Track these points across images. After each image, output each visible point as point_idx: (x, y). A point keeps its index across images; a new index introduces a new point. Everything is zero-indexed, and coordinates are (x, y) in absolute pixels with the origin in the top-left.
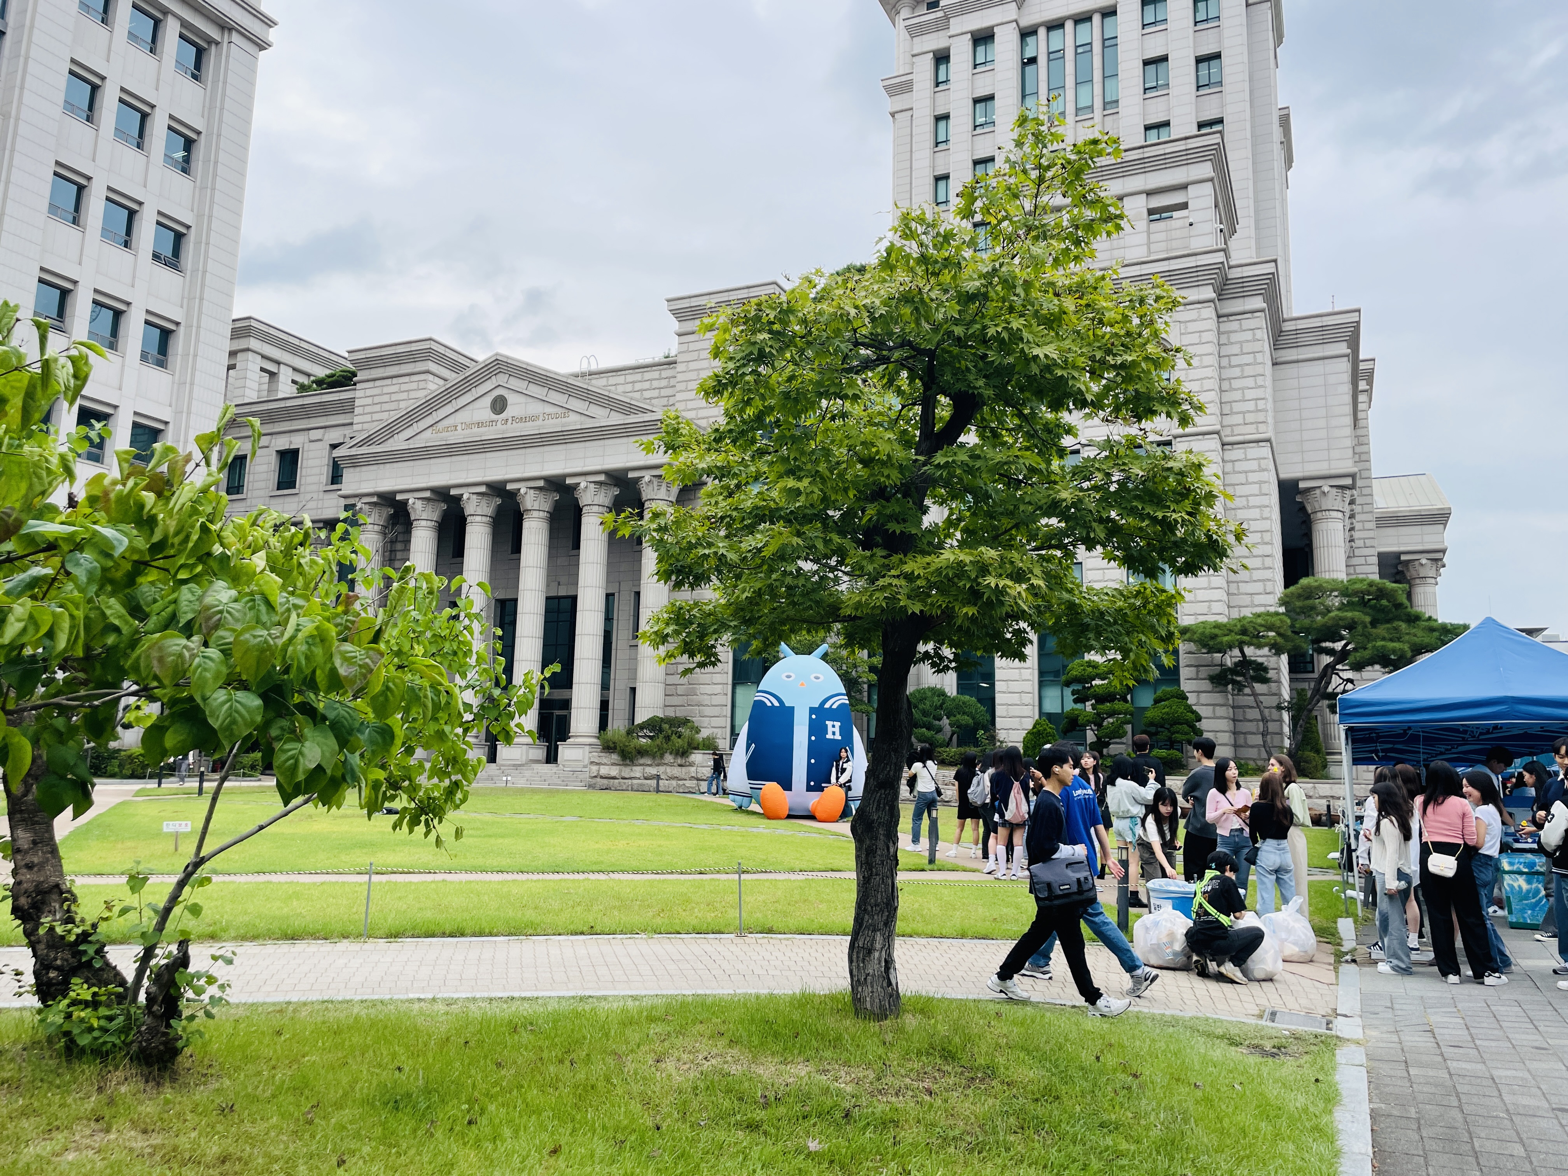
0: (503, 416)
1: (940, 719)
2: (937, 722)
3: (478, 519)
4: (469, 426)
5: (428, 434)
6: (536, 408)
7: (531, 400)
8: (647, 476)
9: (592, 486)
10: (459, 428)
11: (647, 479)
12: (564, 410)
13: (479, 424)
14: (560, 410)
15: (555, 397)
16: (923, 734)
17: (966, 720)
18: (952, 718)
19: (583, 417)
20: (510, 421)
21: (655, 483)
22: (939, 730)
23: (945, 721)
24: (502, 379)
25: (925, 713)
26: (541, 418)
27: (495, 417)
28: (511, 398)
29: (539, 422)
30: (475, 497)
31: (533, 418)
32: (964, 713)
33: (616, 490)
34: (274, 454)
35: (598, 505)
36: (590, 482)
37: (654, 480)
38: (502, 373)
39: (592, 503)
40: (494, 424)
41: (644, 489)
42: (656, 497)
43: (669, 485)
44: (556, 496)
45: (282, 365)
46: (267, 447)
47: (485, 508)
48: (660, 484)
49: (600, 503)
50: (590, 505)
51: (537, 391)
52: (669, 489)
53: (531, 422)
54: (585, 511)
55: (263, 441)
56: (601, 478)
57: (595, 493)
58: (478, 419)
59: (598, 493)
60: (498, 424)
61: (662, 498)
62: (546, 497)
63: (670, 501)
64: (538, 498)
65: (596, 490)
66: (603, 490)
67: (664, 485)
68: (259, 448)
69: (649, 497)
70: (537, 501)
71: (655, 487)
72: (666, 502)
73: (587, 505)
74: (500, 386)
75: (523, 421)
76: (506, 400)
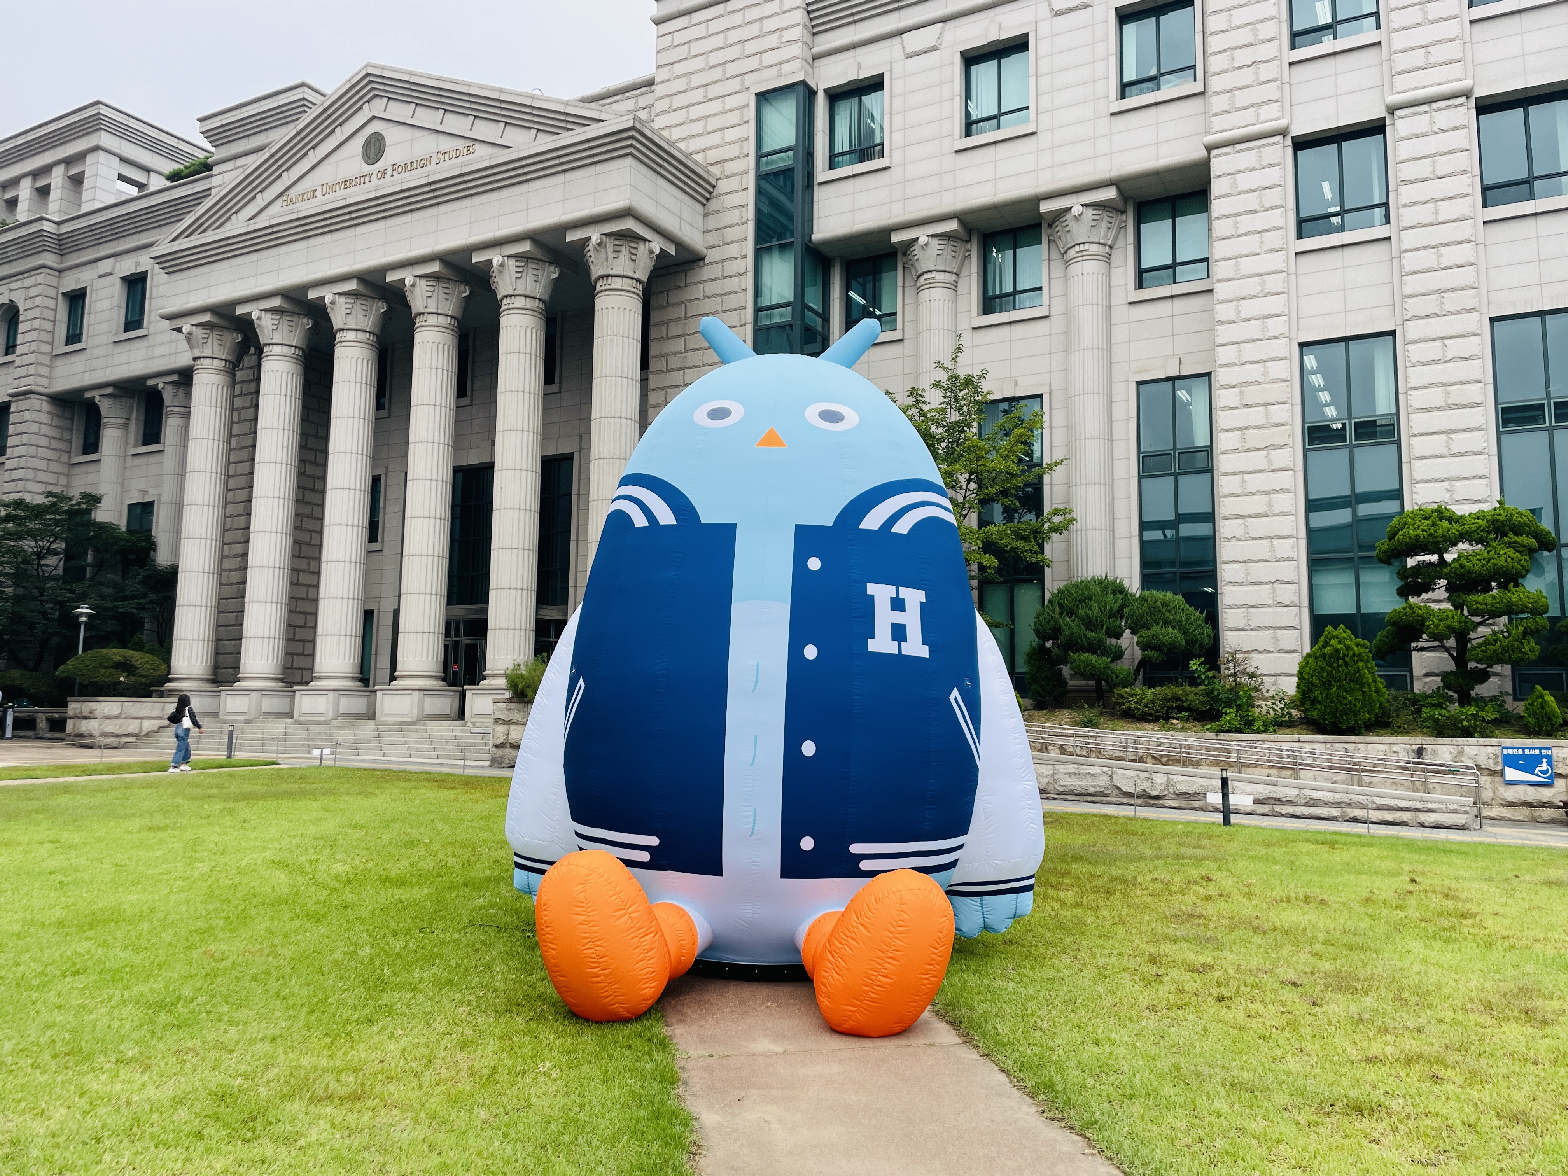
0: (380, 165)
1: (1118, 636)
2: (1114, 641)
3: (351, 335)
4: (330, 188)
5: (276, 208)
6: (427, 145)
7: (418, 133)
8: (595, 235)
9: (512, 263)
10: (318, 193)
11: (595, 239)
12: (467, 143)
13: (347, 183)
14: (460, 144)
15: (456, 124)
16: (1089, 664)
17: (1170, 635)
18: (1144, 633)
19: (496, 150)
20: (389, 173)
21: (610, 247)
22: (1118, 655)
23: (1127, 640)
24: (377, 107)
25: (1090, 624)
26: (434, 160)
27: (367, 169)
28: (392, 135)
29: (432, 167)
30: (342, 299)
31: (422, 163)
32: (1166, 623)
33: (552, 268)
34: (118, 282)
35: (526, 296)
36: (508, 256)
37: (610, 243)
38: (376, 96)
39: (516, 292)
40: (367, 179)
41: (592, 259)
42: (611, 272)
43: (633, 251)
44: (462, 287)
45: (152, 174)
46: (110, 274)
47: (360, 316)
48: (618, 248)
49: (528, 293)
50: (511, 296)
51: (427, 117)
52: (634, 257)
53: (420, 170)
54: (503, 308)
55: (105, 266)
56: (525, 247)
57: (519, 275)
58: (343, 174)
59: (524, 274)
60: (374, 178)
61: (622, 273)
62: (446, 291)
63: (637, 280)
64: (435, 294)
65: (520, 269)
66: (530, 270)
67: (625, 250)
68: (101, 276)
69: (601, 272)
70: (434, 299)
71: (611, 255)
72: (630, 281)
73: (506, 296)
74: (374, 117)
75: (409, 167)
76: (383, 138)
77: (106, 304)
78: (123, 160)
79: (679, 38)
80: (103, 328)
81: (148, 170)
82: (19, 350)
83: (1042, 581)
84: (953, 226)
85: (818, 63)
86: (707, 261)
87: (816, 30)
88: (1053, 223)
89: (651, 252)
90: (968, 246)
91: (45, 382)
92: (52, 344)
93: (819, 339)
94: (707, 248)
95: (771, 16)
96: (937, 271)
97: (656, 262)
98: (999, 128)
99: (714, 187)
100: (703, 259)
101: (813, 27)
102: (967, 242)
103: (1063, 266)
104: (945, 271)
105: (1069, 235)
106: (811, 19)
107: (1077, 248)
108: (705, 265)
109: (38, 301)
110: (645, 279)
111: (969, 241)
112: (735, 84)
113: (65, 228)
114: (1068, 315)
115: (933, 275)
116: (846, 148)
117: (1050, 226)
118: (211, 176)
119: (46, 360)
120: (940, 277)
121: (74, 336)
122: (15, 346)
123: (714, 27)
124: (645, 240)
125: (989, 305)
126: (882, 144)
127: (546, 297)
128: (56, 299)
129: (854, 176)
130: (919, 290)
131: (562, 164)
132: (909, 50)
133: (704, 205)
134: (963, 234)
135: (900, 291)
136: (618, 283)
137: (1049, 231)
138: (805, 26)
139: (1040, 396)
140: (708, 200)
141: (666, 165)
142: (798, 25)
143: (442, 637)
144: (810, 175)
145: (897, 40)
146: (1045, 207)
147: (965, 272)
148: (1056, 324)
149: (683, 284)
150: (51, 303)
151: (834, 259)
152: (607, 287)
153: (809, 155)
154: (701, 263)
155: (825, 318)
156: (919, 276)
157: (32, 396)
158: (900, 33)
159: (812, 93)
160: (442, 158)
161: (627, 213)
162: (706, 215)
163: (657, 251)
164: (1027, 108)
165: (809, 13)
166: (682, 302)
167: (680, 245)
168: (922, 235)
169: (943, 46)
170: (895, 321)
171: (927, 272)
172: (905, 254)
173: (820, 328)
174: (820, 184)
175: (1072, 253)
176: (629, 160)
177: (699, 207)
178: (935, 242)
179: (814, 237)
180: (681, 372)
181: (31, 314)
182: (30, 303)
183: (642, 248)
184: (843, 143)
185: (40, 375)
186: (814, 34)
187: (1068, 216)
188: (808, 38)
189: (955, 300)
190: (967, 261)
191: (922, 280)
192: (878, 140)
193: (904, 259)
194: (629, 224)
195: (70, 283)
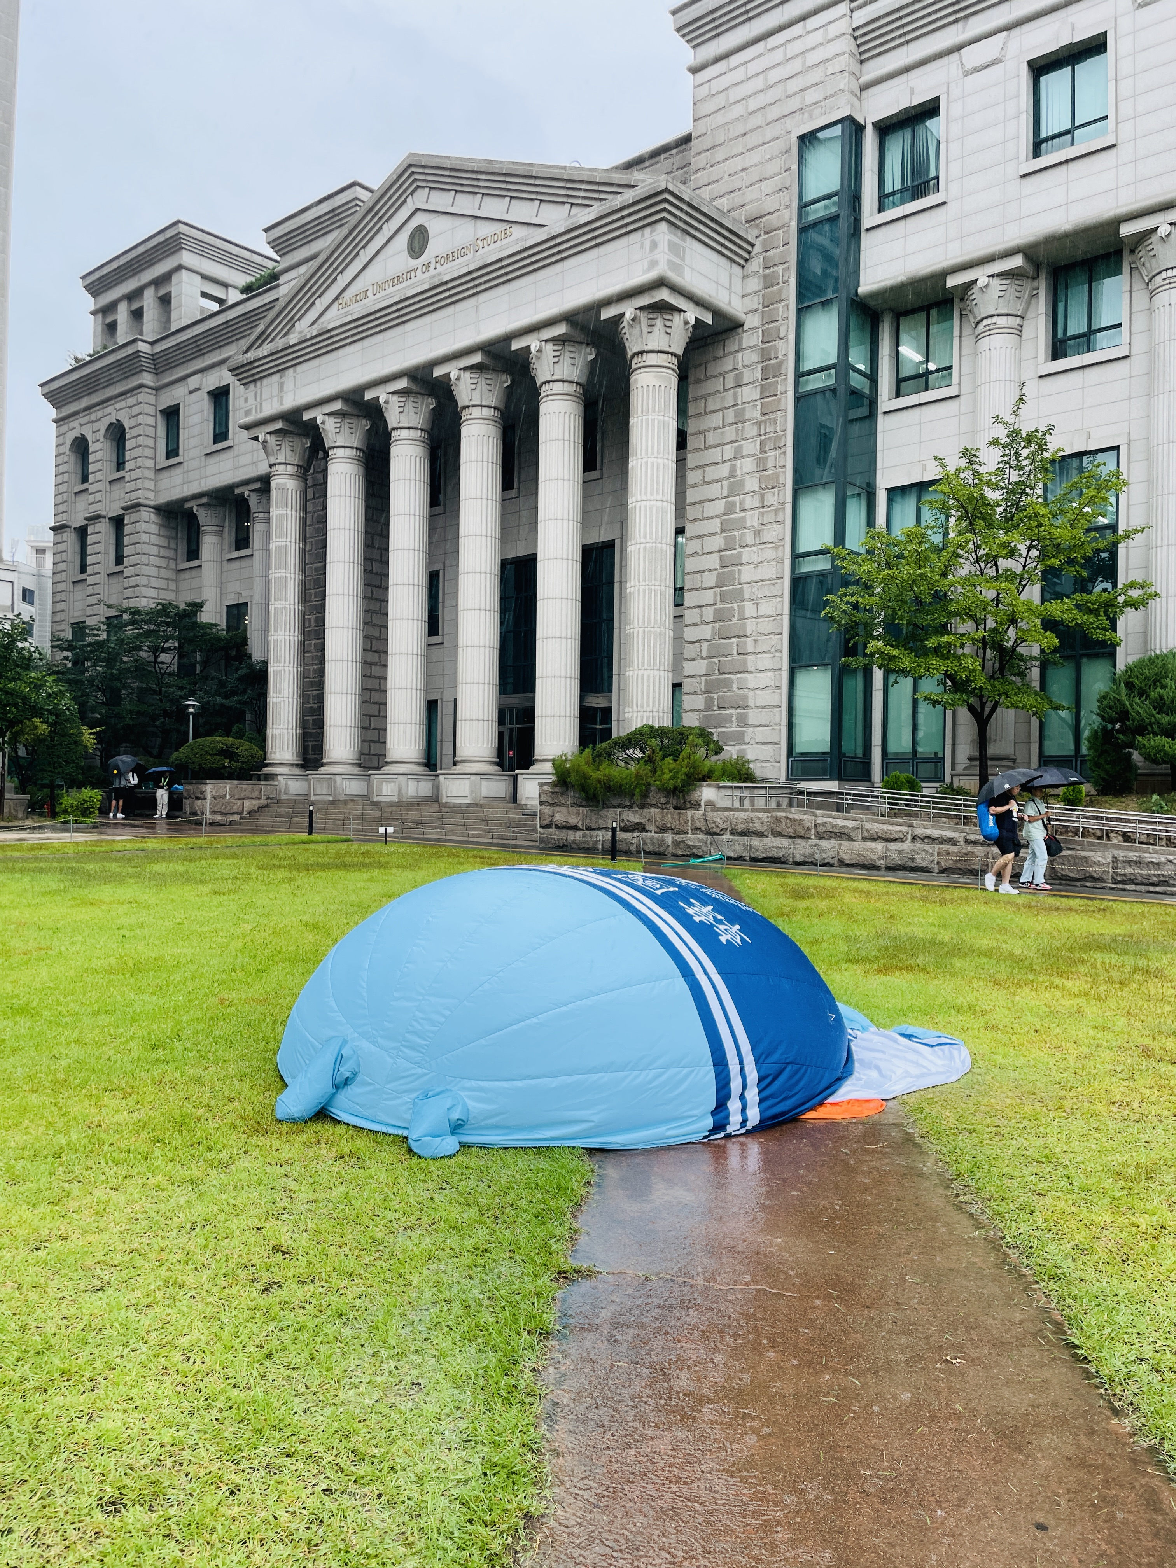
0: (424, 259)
3: (405, 434)
4: (380, 286)
5: (333, 312)
6: (466, 232)
7: (458, 221)
8: (629, 309)
9: (550, 347)
10: (369, 294)
11: (628, 316)
12: (504, 227)
13: (396, 280)
14: (497, 228)
15: (494, 207)
19: (532, 229)
20: (432, 265)
21: (644, 322)
24: (419, 199)
26: (473, 248)
27: (413, 263)
28: (433, 225)
29: (471, 256)
30: (395, 398)
31: (462, 252)
33: (588, 350)
34: (206, 397)
35: (563, 381)
36: (546, 341)
37: (643, 316)
38: (418, 187)
39: (554, 378)
40: (413, 274)
41: (627, 336)
42: (646, 348)
43: (668, 323)
44: (504, 377)
45: (230, 289)
46: (198, 389)
47: (412, 414)
48: (653, 322)
49: (565, 378)
50: (549, 382)
51: (466, 204)
52: (668, 330)
53: (461, 260)
54: (543, 394)
55: (193, 382)
56: (561, 329)
57: (556, 360)
58: (392, 272)
59: (561, 358)
60: (419, 272)
61: (657, 349)
62: (488, 382)
63: (672, 354)
64: (479, 385)
65: (557, 354)
66: (567, 354)
67: (659, 323)
68: (191, 392)
69: (635, 349)
70: (478, 391)
71: (645, 330)
72: (664, 356)
73: (545, 383)
74: (418, 210)
75: (449, 257)
76: (426, 230)
77: (196, 419)
78: (204, 277)
79: (716, 86)
80: (194, 442)
81: (225, 285)
82: (128, 466)
83: (1112, 656)
84: (1017, 261)
85: (864, 93)
86: (746, 327)
87: (864, 57)
88: (1136, 248)
89: (686, 323)
90: (1035, 284)
91: (151, 495)
92: (155, 459)
93: (866, 402)
94: (746, 313)
95: (813, 48)
96: (998, 315)
97: (693, 333)
98: (1072, 144)
99: (753, 245)
100: (742, 325)
101: (860, 54)
102: (1034, 279)
103: (1148, 297)
104: (1007, 315)
105: (1154, 261)
106: (859, 46)
107: (1164, 275)
108: (744, 332)
109: (140, 419)
110: (680, 352)
111: (1035, 278)
112: (776, 130)
113: (159, 348)
114: (1151, 353)
115: (994, 320)
116: (898, 186)
117: (1132, 251)
118: (278, 286)
119: (150, 474)
120: (1001, 321)
121: (172, 452)
122: (124, 463)
123: (753, 68)
124: (681, 311)
125: (1058, 350)
126: (937, 178)
127: (583, 380)
128: (155, 416)
129: (905, 217)
130: (978, 338)
131: (595, 237)
132: (968, 66)
133: (743, 267)
134: (1031, 271)
135: (956, 341)
136: (651, 359)
137: (1131, 258)
138: (852, 54)
139: (1117, 448)
140: (746, 260)
141: (701, 227)
142: (844, 53)
143: (495, 725)
144: (857, 222)
145: (955, 55)
146: (1126, 230)
147: (1030, 314)
148: (1137, 364)
149: (721, 354)
150: (151, 421)
151: (882, 312)
152: (643, 364)
153: (855, 200)
154: (740, 330)
155: (872, 377)
156: (978, 323)
157: (141, 508)
158: (959, 47)
159: (859, 129)
160: (481, 244)
161: (661, 283)
162: (745, 277)
163: (693, 321)
164: (1106, 117)
165: (856, 38)
166: (720, 374)
167: (717, 313)
168: (981, 275)
169: (1008, 57)
170: (951, 374)
171: (986, 318)
172: (962, 299)
173: (867, 391)
174: (868, 230)
175: (1158, 280)
176: (663, 226)
177: (736, 269)
178: (996, 282)
179: (861, 290)
180: (719, 449)
181: (134, 432)
182: (133, 422)
183: (677, 319)
184: (893, 182)
185: (146, 489)
186: (862, 62)
187: (1154, 239)
188: (854, 66)
189: (1020, 347)
190: (1033, 301)
191: (981, 327)
192: (933, 174)
193: (962, 305)
194: (664, 295)
195: (167, 400)
